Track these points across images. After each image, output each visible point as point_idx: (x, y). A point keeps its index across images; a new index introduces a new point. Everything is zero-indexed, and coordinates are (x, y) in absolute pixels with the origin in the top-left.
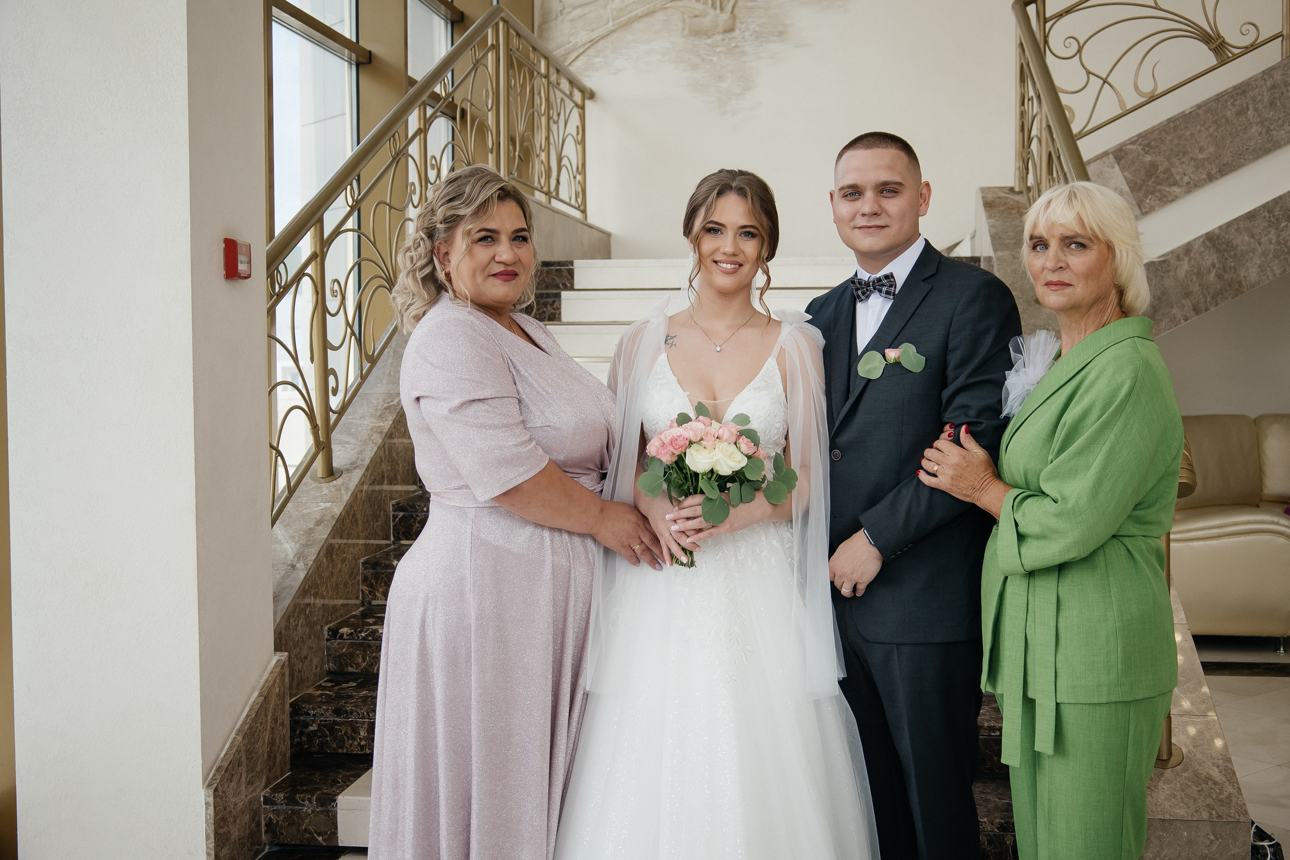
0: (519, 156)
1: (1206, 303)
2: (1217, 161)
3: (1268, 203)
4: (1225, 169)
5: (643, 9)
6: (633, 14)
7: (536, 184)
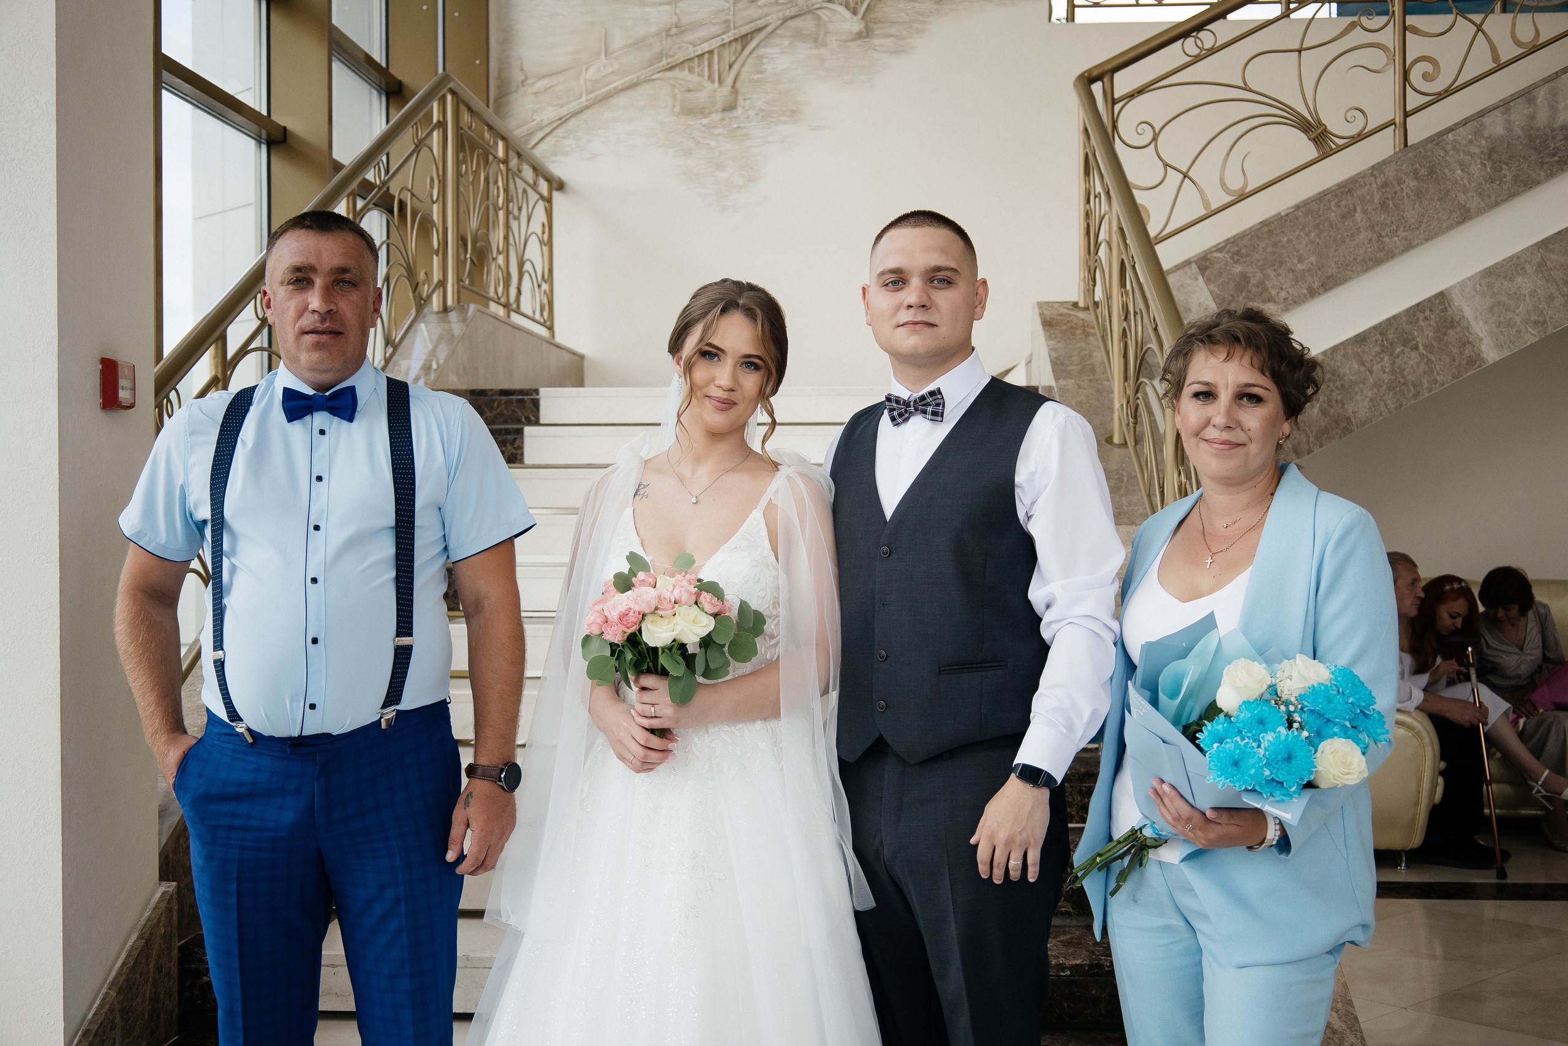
0: (471, 259)
1: (1309, 443)
2: (1320, 273)
3: (1380, 324)
4: (1329, 283)
5: (623, 81)
6: (612, 86)
7: (492, 293)
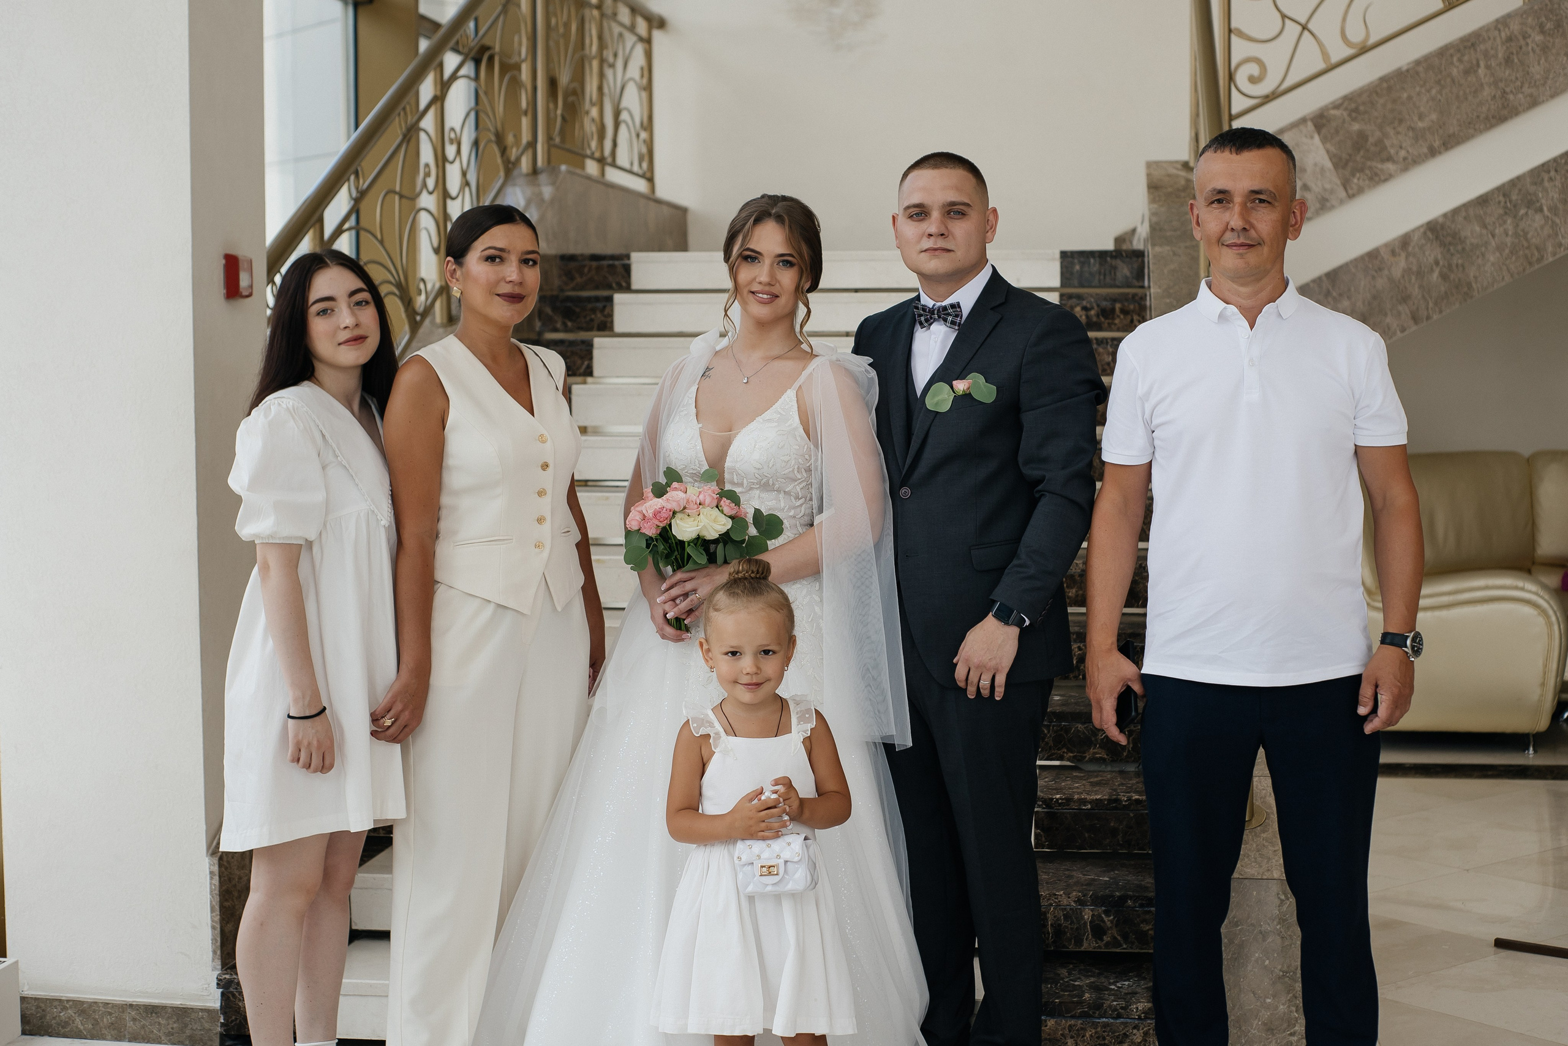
0: (562, 115)
1: (1427, 309)
2: (1441, 131)
3: (1504, 185)
4: (1450, 142)
